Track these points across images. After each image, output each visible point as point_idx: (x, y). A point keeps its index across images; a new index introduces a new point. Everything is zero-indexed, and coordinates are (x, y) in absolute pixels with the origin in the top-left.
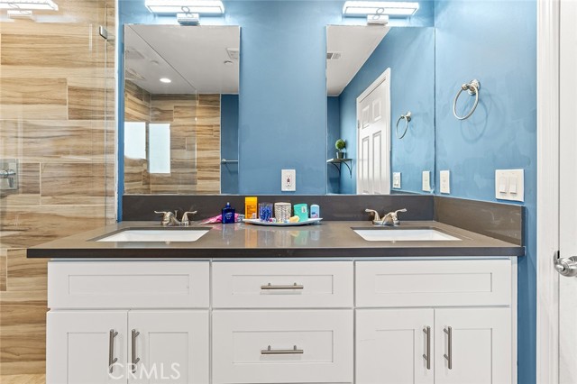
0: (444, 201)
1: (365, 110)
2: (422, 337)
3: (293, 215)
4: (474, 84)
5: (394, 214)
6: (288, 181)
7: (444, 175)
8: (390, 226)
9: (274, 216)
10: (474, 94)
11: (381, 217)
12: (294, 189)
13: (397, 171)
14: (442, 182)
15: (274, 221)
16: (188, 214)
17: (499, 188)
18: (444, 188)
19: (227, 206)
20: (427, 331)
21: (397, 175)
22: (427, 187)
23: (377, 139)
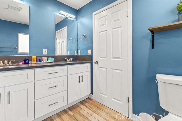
0: (79, 56)
1: (59, 35)
2: (78, 78)
3: (48, 60)
4: (84, 35)
5: (71, 59)
6: (45, 52)
7: (79, 51)
8: (70, 61)
9: (42, 61)
10: (85, 37)
11: (68, 60)
12: (47, 54)
13: (69, 51)
14: (79, 53)
15: (43, 62)
16: (11, 62)
17: (88, 53)
18: (79, 54)
19: (26, 59)
20: (79, 77)
21: (69, 52)
22: (76, 54)
23: (63, 43)
